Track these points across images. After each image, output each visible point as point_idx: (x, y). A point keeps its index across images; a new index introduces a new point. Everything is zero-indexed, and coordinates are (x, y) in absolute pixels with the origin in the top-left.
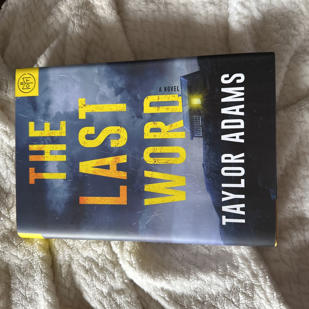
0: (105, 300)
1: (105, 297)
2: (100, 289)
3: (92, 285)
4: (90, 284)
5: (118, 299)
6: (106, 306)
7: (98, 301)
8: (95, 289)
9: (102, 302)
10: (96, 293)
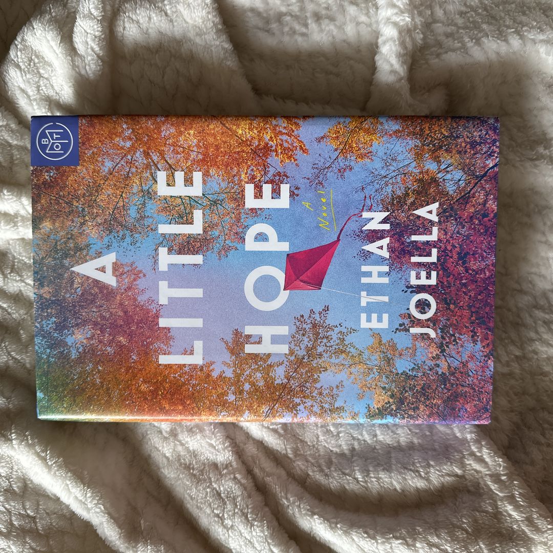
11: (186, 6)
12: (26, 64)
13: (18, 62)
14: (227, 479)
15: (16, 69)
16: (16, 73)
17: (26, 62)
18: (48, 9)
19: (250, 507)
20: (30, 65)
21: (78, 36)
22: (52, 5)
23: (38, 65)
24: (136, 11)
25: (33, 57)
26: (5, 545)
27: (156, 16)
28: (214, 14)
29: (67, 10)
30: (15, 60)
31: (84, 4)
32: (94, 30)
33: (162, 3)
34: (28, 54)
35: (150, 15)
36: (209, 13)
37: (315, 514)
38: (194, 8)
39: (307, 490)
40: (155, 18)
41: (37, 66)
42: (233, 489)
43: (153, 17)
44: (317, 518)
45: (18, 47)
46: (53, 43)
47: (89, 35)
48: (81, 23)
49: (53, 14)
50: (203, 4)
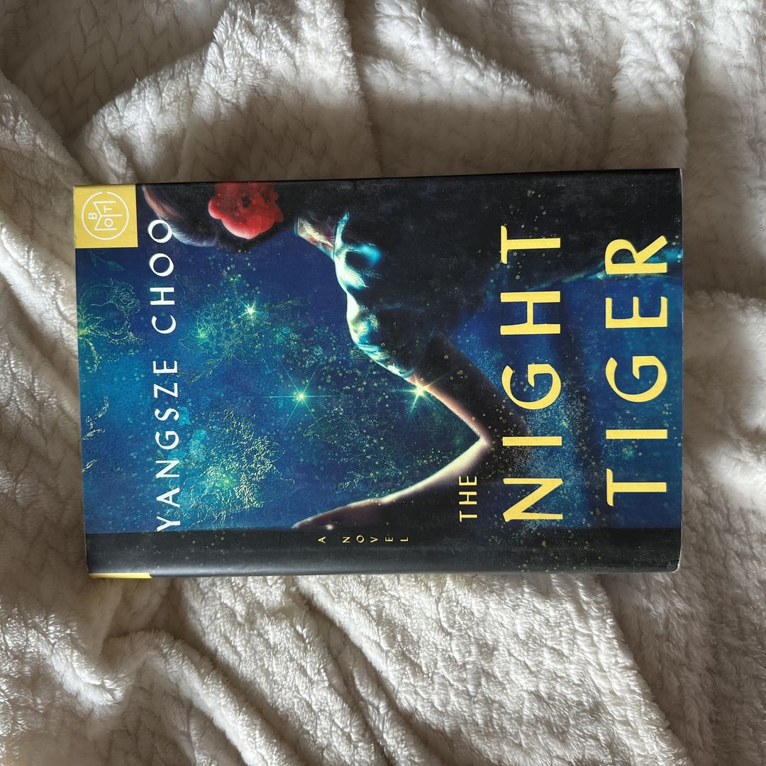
0: (238, 633)
1: (240, 625)
2: (230, 605)
3: (210, 594)
4: (207, 593)
5: (271, 632)
6: (239, 649)
7: (221, 636)
8: (217, 605)
9: (231, 639)
10: (219, 615)
14: (319, 687)
42: (329, 701)
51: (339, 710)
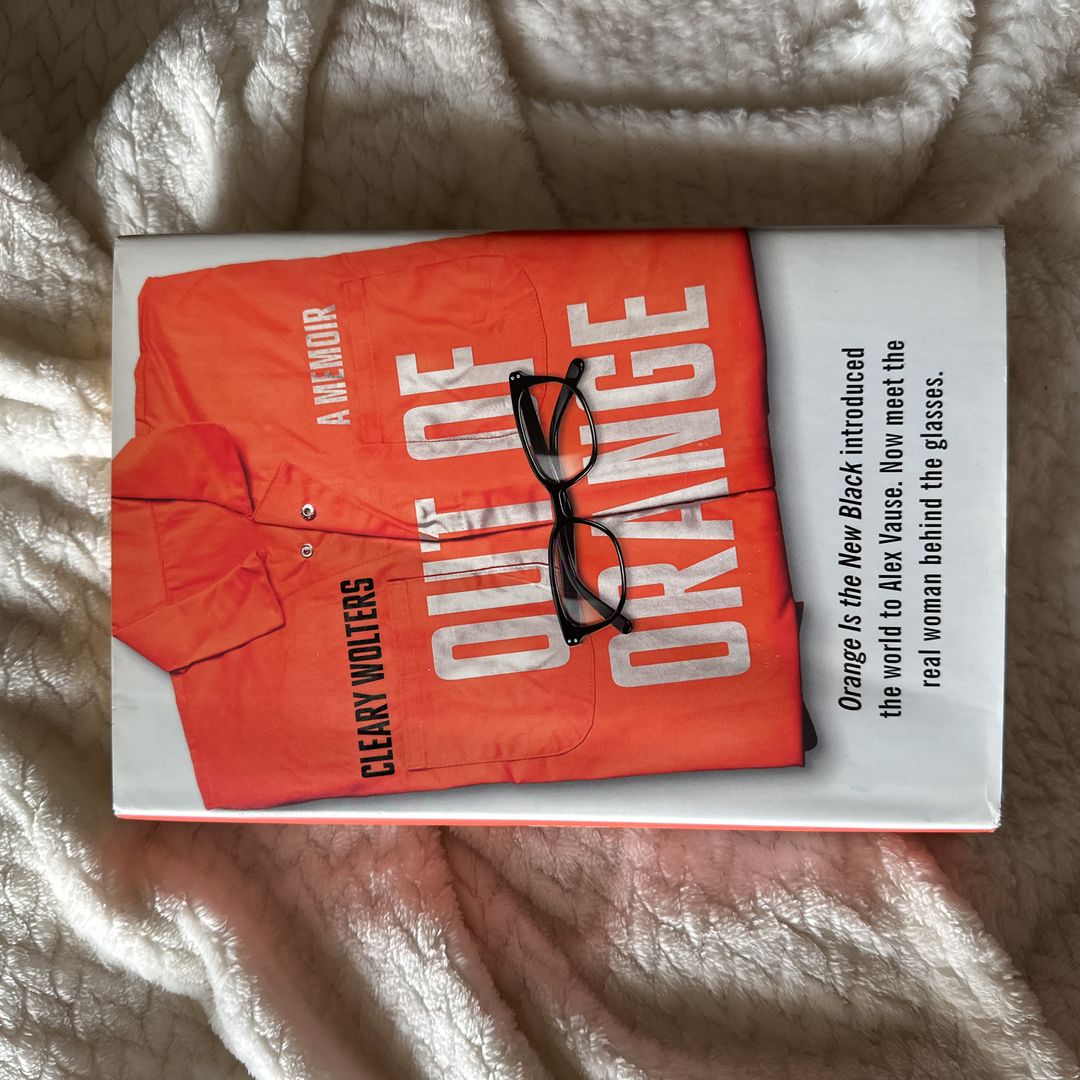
11: (441, 40)
12: (146, 134)
13: (131, 128)
14: (435, 968)
15: (124, 141)
16: (123, 148)
17: (146, 131)
18: (197, 36)
19: (487, 1032)
20: (151, 137)
21: (254, 92)
22: (206, 30)
23: (166, 139)
24: (348, 53)
25: (160, 124)
26: (9, 1056)
27: (385, 59)
28: (491, 54)
29: (233, 43)
30: (126, 124)
31: (277, 38)
32: (287, 84)
33: (398, 38)
34: (152, 116)
35: (374, 59)
36: (482, 52)
37: (618, 1055)
38: (456, 43)
39: (606, 1005)
40: (382, 64)
41: (164, 142)
42: (448, 991)
43: (379, 62)
44: (621, 1064)
45: (136, 101)
46: (205, 101)
47: (276, 91)
48: (265, 69)
49: (208, 48)
50: (475, 36)
51: (464, 1008)
